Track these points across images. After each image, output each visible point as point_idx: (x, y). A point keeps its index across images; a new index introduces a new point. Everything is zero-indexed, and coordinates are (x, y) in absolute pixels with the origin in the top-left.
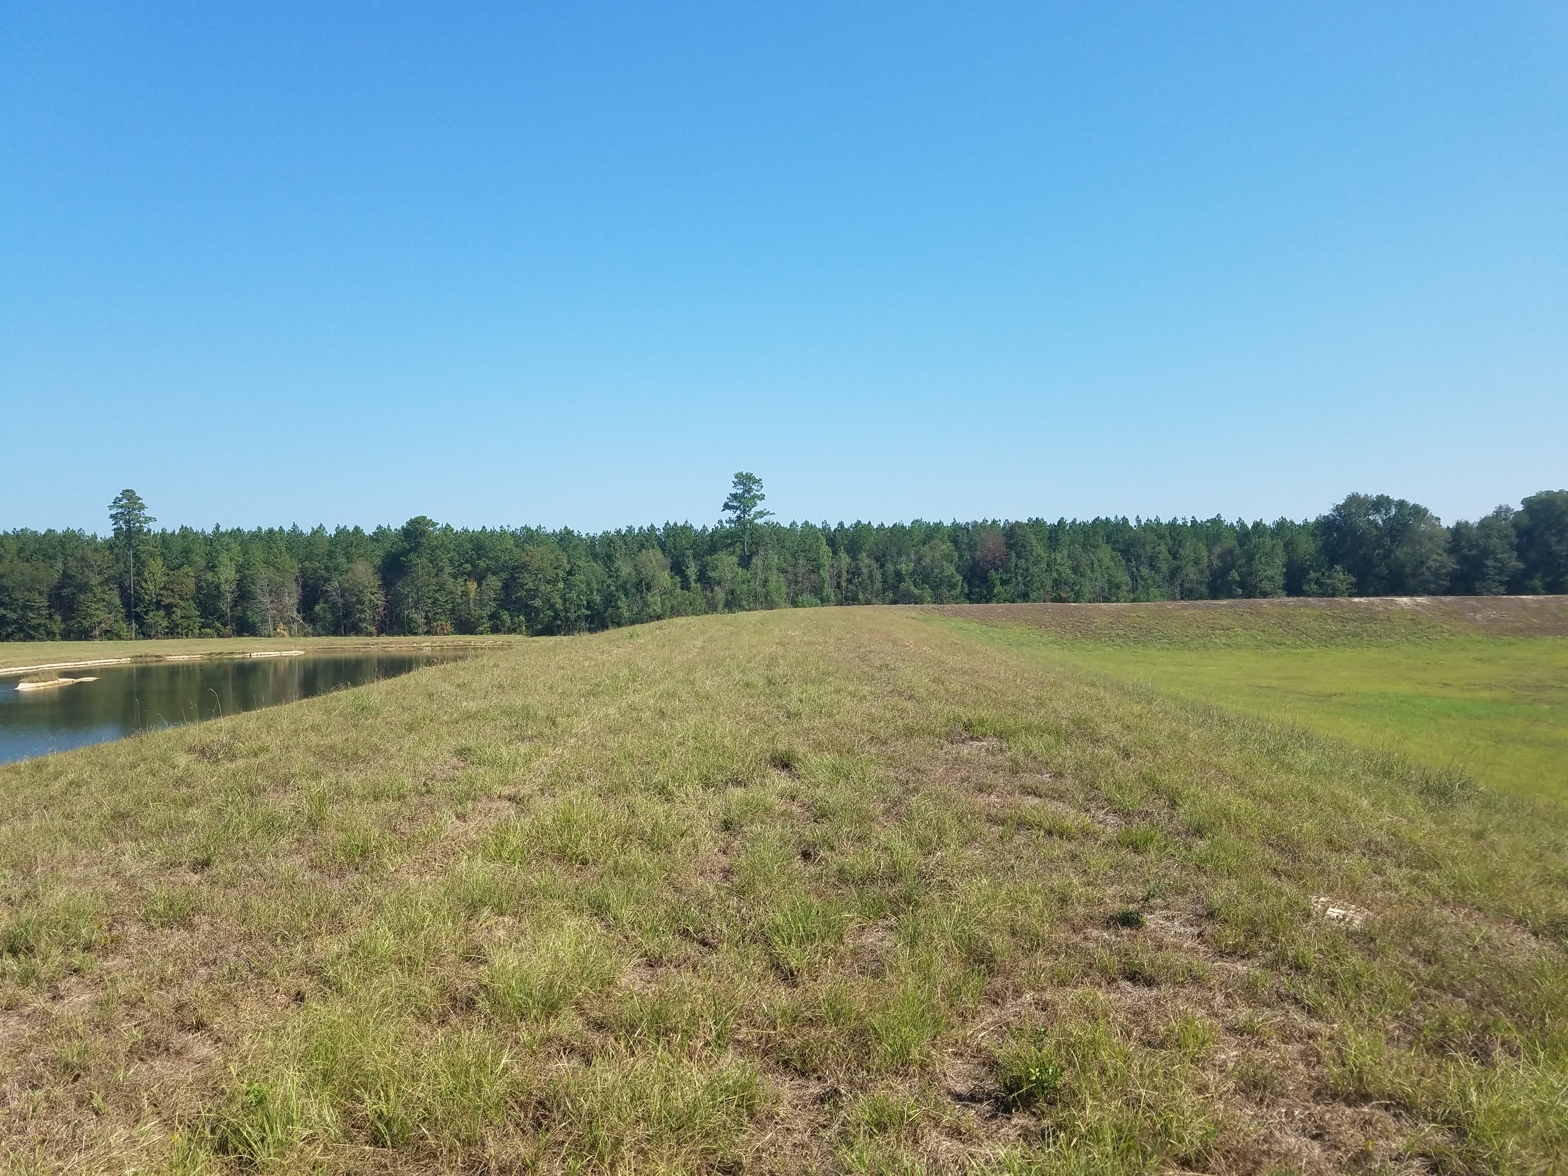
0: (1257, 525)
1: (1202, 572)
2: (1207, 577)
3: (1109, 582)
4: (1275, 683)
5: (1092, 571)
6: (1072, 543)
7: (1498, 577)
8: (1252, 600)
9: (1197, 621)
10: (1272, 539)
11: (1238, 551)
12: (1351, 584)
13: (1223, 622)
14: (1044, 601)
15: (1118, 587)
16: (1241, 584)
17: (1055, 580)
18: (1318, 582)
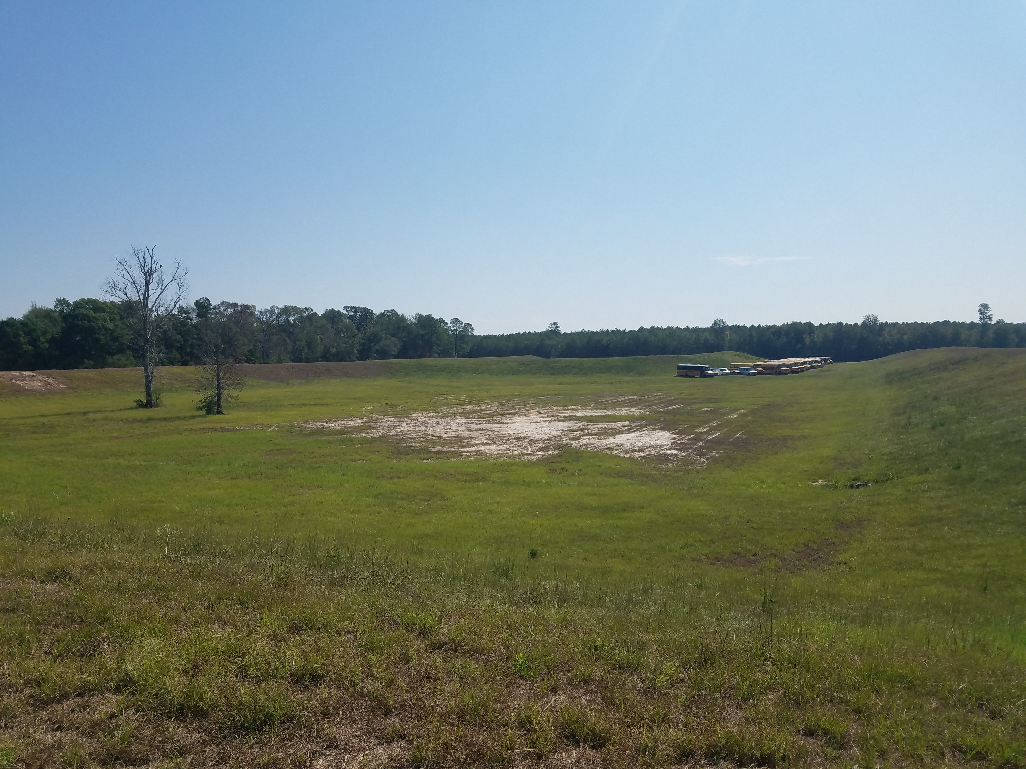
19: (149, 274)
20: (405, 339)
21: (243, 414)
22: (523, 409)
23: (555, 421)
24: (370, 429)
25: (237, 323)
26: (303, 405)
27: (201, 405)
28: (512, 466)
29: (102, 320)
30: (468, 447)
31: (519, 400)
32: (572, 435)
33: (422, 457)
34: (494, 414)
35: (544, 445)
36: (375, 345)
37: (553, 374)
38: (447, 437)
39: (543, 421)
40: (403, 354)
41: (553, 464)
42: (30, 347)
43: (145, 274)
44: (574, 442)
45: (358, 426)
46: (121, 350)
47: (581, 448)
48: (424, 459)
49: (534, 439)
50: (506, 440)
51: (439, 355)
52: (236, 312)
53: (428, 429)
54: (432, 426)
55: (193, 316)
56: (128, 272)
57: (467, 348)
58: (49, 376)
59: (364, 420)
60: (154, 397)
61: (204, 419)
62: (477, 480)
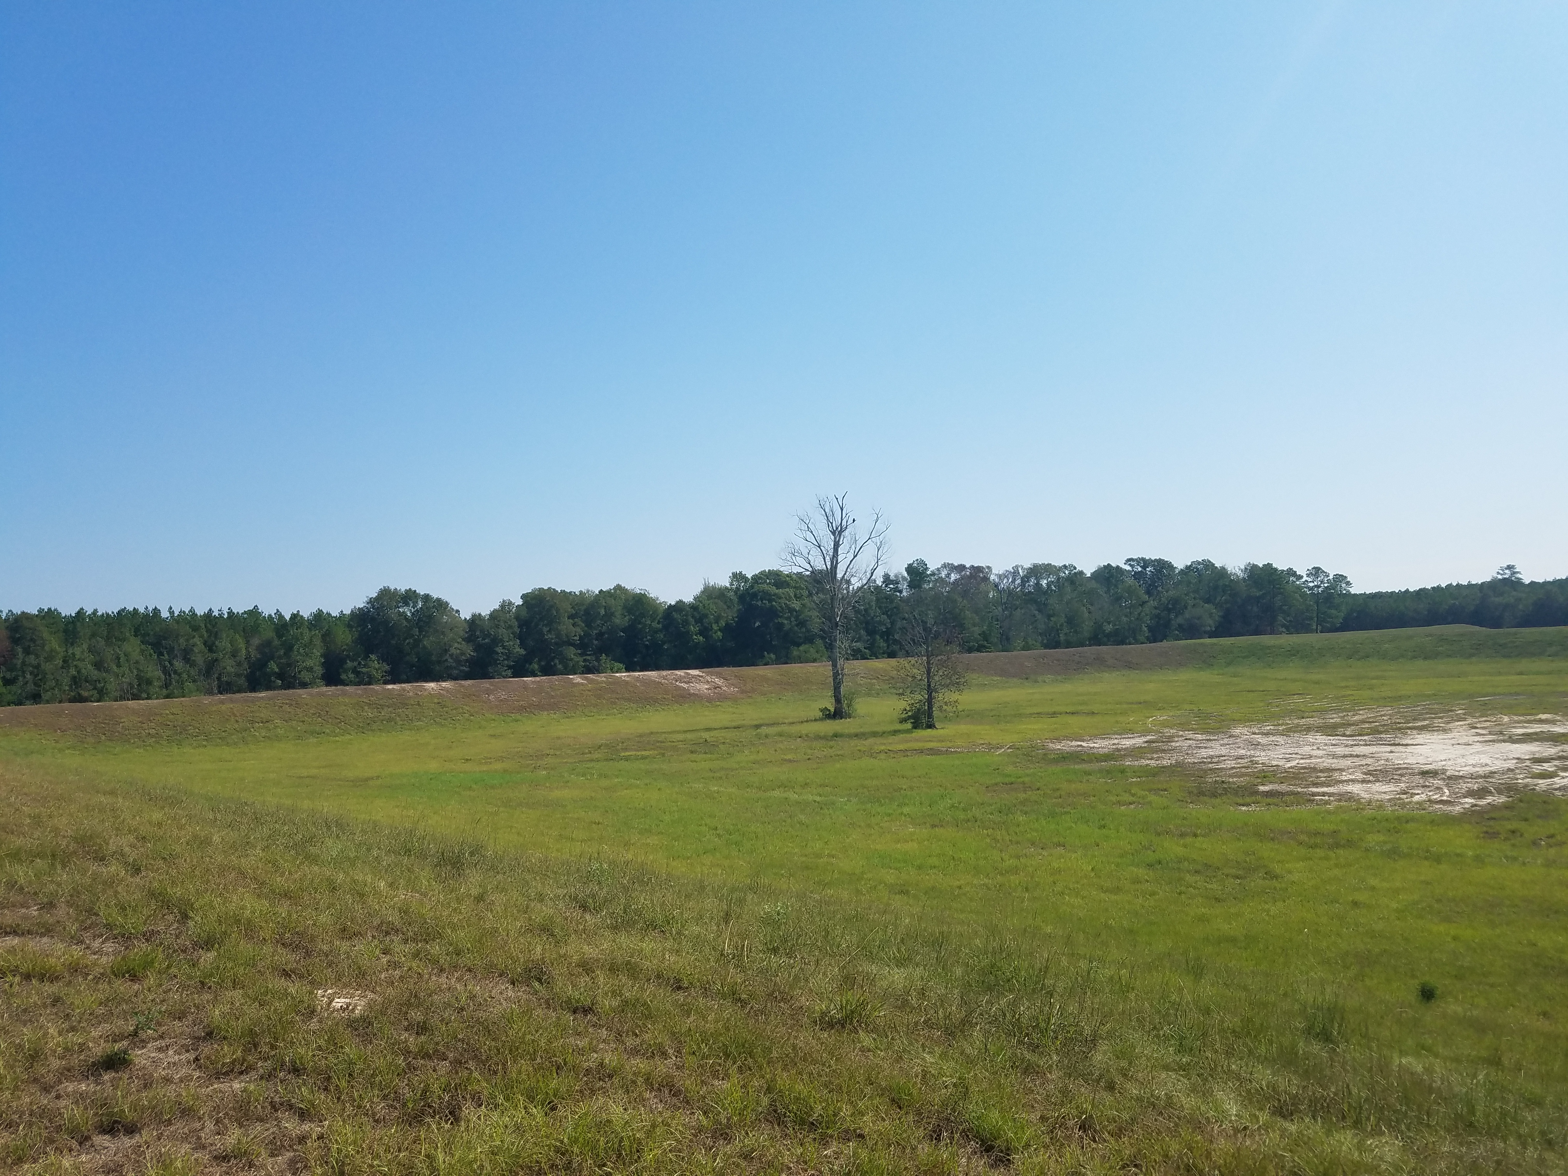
0: (294, 616)
1: (239, 664)
2: (245, 669)
3: (139, 677)
4: (314, 772)
5: (119, 666)
6: (94, 635)
7: (506, 662)
8: (291, 691)
9: (235, 716)
10: (310, 630)
11: (276, 642)
12: (386, 672)
13: (262, 715)
14: (60, 702)
15: (149, 682)
16: (281, 676)
17: (74, 678)
18: (355, 671)
19: (838, 533)
20: (1228, 605)
21: (963, 728)
22: (1440, 720)
23: (1504, 741)
24: (1157, 752)
25: (965, 594)
26: (1054, 713)
27: (907, 715)
28: (1407, 822)
29: (786, 598)
30: (1327, 786)
31: (1434, 704)
32: (1537, 768)
33: (1240, 801)
34: (1380, 728)
35: (1476, 785)
36: (1176, 616)
37: (1507, 656)
38: (1289, 768)
39: (1478, 741)
40: (1224, 629)
41: (1492, 823)
42: (701, 638)
43: (833, 533)
44: (1541, 781)
45: (1138, 747)
46: (810, 639)
47: (1557, 793)
48: (1243, 805)
49: (1457, 774)
50: (1402, 775)
51: (1288, 629)
52: (962, 578)
53: (1258, 753)
54: (1264, 747)
55: (904, 586)
56: (812, 532)
57: (1338, 616)
58: (719, 676)
59: (1149, 737)
60: (845, 703)
61: (908, 735)
62: (1337, 845)
